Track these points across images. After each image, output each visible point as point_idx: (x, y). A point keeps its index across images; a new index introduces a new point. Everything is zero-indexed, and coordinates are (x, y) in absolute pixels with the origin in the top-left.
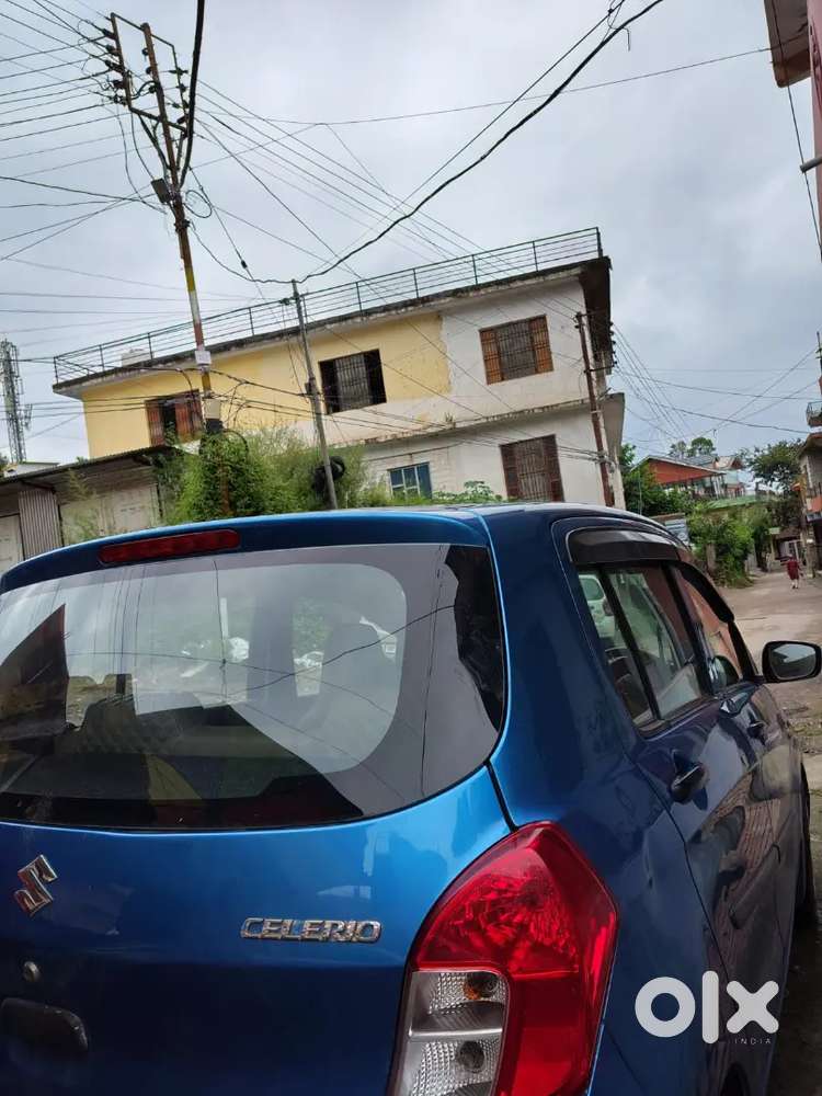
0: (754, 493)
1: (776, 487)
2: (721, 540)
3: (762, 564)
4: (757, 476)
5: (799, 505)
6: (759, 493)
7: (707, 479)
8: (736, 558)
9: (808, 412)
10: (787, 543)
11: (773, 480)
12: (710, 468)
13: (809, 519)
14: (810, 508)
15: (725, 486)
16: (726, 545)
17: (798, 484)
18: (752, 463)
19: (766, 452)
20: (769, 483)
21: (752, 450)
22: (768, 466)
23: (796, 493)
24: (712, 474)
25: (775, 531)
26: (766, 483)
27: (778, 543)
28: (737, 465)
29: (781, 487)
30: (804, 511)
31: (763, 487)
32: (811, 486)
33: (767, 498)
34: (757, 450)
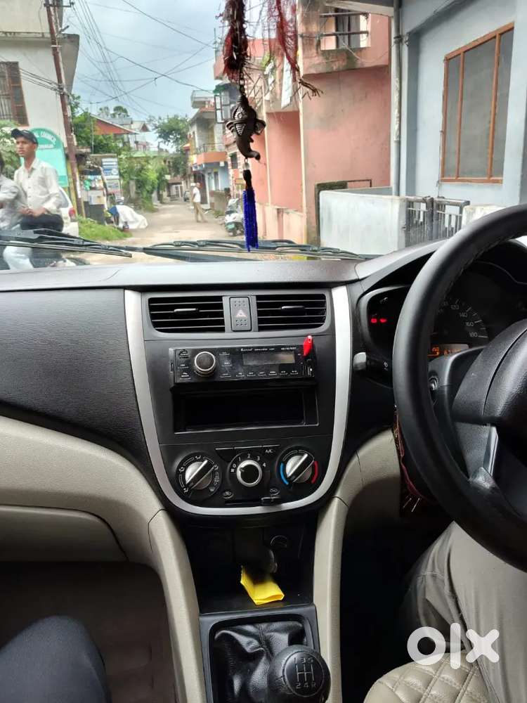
0: (157, 149)
1: (171, 148)
2: (139, 178)
3: (160, 198)
4: (160, 137)
5: (186, 160)
6: (161, 150)
7: (125, 136)
8: (148, 192)
9: (192, 98)
10: (174, 186)
11: (169, 141)
12: (126, 128)
13: (194, 169)
14: (195, 162)
15: (136, 143)
16: (142, 182)
17: (188, 145)
18: (156, 128)
19: (166, 121)
20: (167, 143)
21: (157, 118)
22: (166, 132)
23: (185, 153)
24: (128, 133)
25: (168, 177)
26: (165, 142)
27: (169, 185)
28: (145, 129)
29: (175, 147)
30: (190, 164)
31: (163, 146)
32: (197, 146)
33: (164, 155)
34: (160, 118)
